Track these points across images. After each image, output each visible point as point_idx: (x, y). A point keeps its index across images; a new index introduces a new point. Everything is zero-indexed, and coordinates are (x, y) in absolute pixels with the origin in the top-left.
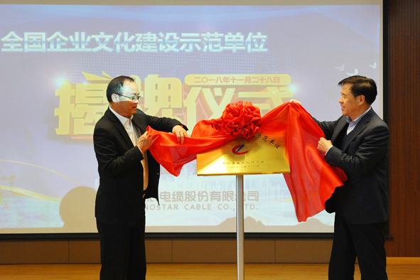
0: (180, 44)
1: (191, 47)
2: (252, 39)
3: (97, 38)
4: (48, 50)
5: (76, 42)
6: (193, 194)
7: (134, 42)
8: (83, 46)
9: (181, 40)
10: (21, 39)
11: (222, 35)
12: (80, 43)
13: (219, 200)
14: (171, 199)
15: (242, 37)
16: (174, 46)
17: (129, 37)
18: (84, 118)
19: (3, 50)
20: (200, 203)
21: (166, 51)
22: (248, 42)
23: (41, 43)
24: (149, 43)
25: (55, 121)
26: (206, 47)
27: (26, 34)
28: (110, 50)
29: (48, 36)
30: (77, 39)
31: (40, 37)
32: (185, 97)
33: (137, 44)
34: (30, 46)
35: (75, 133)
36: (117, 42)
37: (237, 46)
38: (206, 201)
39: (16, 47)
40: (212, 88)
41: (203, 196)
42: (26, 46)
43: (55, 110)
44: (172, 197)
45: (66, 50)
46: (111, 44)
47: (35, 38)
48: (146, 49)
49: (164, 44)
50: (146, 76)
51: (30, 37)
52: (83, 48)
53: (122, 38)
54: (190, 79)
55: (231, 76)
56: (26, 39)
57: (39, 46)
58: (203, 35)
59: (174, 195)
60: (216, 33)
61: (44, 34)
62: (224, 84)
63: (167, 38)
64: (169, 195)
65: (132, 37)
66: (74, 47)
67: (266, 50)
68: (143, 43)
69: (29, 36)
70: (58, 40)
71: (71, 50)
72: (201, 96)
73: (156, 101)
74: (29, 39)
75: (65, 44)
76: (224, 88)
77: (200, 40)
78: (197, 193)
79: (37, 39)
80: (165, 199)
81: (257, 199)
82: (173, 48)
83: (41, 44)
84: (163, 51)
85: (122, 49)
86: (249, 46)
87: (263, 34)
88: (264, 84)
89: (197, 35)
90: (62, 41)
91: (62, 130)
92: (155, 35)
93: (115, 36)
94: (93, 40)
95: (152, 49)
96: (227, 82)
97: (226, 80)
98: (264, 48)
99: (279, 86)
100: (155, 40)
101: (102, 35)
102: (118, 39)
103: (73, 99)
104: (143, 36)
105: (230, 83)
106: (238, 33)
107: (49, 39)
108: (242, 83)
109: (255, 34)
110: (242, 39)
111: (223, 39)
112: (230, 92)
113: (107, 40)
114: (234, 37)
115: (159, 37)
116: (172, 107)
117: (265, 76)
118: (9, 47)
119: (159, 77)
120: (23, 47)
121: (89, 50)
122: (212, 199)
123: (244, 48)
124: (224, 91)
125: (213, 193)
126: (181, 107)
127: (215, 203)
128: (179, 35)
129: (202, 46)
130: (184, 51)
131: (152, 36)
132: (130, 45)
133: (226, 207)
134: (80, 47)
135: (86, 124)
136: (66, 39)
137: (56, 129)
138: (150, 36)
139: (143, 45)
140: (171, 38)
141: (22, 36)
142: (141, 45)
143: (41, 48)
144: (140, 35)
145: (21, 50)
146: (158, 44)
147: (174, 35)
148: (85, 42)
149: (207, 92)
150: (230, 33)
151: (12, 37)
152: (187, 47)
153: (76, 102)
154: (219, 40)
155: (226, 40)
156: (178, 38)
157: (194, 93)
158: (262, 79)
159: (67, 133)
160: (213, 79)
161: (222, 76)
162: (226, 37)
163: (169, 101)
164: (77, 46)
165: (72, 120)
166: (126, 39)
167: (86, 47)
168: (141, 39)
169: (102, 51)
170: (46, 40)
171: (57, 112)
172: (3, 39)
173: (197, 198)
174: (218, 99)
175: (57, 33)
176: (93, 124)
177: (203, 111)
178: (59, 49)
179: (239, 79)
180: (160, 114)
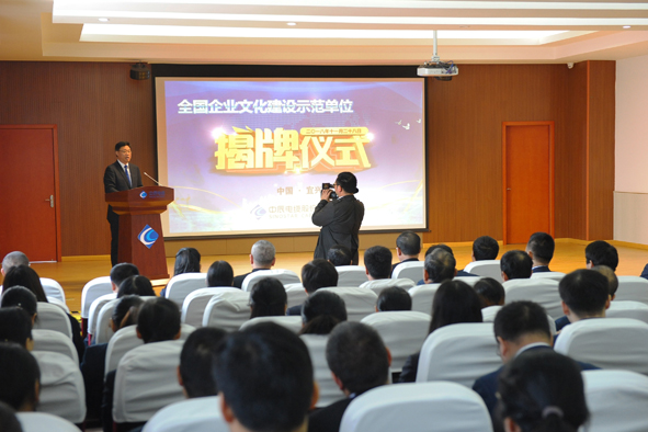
0: (297, 108)
1: (304, 109)
2: (343, 104)
3: (242, 103)
4: (210, 112)
5: (228, 107)
6: (307, 207)
7: (266, 106)
9: (298, 105)
10: (191, 105)
11: (324, 101)
12: (231, 107)
14: (293, 211)
15: (337, 103)
17: (263, 103)
18: (234, 158)
19: (179, 112)
21: (288, 112)
22: (341, 106)
23: (205, 108)
24: (276, 107)
25: (215, 160)
26: (313, 109)
27: (195, 101)
28: (251, 112)
29: (209, 102)
30: (229, 104)
31: (204, 103)
32: (300, 143)
33: (269, 108)
34: (197, 110)
35: (229, 168)
36: (255, 106)
37: (334, 109)
39: (188, 110)
40: (318, 136)
42: (195, 109)
45: (221, 112)
46: (251, 108)
47: (200, 104)
48: (274, 111)
49: (286, 107)
50: (274, 129)
51: (197, 103)
52: (233, 111)
53: (259, 104)
54: (304, 131)
55: (329, 129)
56: (195, 105)
57: (203, 109)
58: (311, 101)
59: (294, 208)
60: (320, 100)
61: (206, 101)
62: (326, 134)
63: (288, 103)
64: (291, 209)
65: (265, 103)
66: (226, 110)
67: (352, 111)
68: (273, 107)
70: (216, 105)
71: (225, 112)
72: (311, 142)
73: (282, 145)
74: (197, 105)
75: (220, 108)
76: (326, 137)
77: (309, 105)
78: (309, 206)
79: (202, 105)
80: (289, 211)
82: (292, 110)
84: (286, 112)
85: (259, 111)
86: (341, 109)
87: (350, 101)
88: (351, 134)
89: (308, 101)
90: (219, 106)
91: (221, 165)
92: (280, 101)
94: (239, 105)
95: (278, 111)
97: (327, 131)
98: (351, 109)
99: (360, 135)
100: (280, 105)
101: (245, 101)
102: (256, 104)
103: (227, 145)
104: (272, 102)
105: (330, 133)
106: (334, 100)
107: (210, 105)
108: (337, 133)
109: (345, 101)
111: (324, 104)
112: (330, 139)
113: (249, 105)
114: (332, 102)
115: (283, 103)
116: (292, 149)
117: (352, 128)
118: (183, 111)
119: (283, 130)
120: (192, 110)
121: (237, 112)
123: (337, 110)
124: (325, 139)
126: (298, 149)
128: (296, 102)
129: (311, 109)
130: (299, 112)
132: (264, 108)
134: (231, 110)
135: (236, 162)
136: (221, 104)
137: (216, 166)
138: (277, 102)
140: (291, 103)
141: (192, 103)
142: (271, 108)
143: (204, 111)
144: (270, 102)
145: (191, 112)
146: (282, 108)
147: (293, 101)
148: (234, 107)
149: (314, 139)
150: (329, 100)
151: (185, 103)
152: (301, 110)
153: (229, 147)
154: (322, 105)
155: (327, 105)
156: (295, 104)
157: (306, 140)
158: (350, 131)
159: (224, 168)
160: (318, 131)
161: (324, 129)
162: (327, 103)
163: (291, 146)
164: (229, 109)
165: (226, 159)
166: (261, 104)
168: (271, 104)
169: (246, 112)
170: (208, 106)
171: (216, 154)
172: (179, 105)
173: (309, 210)
174: (322, 144)
175: (216, 101)
176: (241, 162)
177: (312, 153)
178: (217, 111)
179: (336, 130)
180: (284, 154)
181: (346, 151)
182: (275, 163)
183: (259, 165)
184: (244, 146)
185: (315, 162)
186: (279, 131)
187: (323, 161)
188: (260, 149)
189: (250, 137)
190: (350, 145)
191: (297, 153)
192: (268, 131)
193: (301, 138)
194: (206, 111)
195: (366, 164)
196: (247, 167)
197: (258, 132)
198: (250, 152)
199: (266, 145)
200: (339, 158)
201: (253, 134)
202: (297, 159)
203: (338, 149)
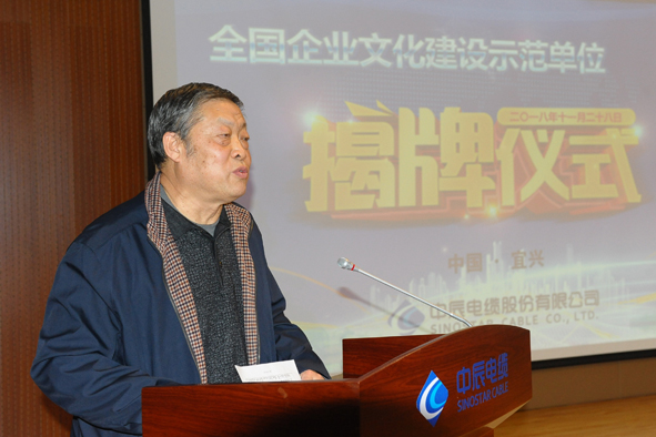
0: (489, 58)
1: (504, 62)
2: (586, 53)
3: (367, 42)
4: (290, 61)
5: (334, 49)
6: (513, 301)
7: (423, 52)
8: (346, 56)
9: (492, 51)
10: (244, 40)
11: (545, 45)
12: (341, 50)
13: (548, 308)
14: (483, 311)
15: (572, 49)
16: (481, 60)
17: (416, 42)
18: (350, 181)
19: (213, 58)
20: (523, 315)
21: (470, 67)
22: (581, 58)
23: (278, 48)
24: (445, 54)
26: (525, 63)
27: (252, 31)
28: (388, 64)
29: (289, 35)
30: (336, 43)
31: (274, 38)
32: (497, 144)
33: (428, 56)
34: (259, 53)
35: (337, 208)
36: (398, 51)
37: (567, 63)
38: (531, 310)
39: (235, 55)
40: (534, 129)
41: (526, 304)
42: (252, 53)
43: (305, 168)
44: (483, 307)
45: (318, 62)
46: (389, 54)
47: (267, 39)
48: (441, 63)
49: (467, 56)
50: (442, 109)
51: (259, 37)
52: (346, 61)
53: (405, 43)
54: (505, 115)
55: (558, 111)
56: (252, 40)
57: (275, 53)
58: (520, 44)
59: (486, 305)
60: (538, 42)
61: (281, 33)
62: (551, 123)
63: (471, 47)
64: (480, 306)
65: (420, 44)
66: (331, 57)
67: (603, 71)
68: (437, 53)
69: (257, 34)
70: (306, 43)
71: (327, 62)
72: (519, 143)
73: (458, 150)
74: (257, 41)
75: (316, 51)
76: (550, 130)
77: (515, 52)
78: (518, 299)
79: (271, 41)
80: (474, 311)
81: (597, 303)
82: (478, 64)
83: (278, 51)
84: (465, 68)
85: (406, 62)
86: (582, 64)
87: (599, 46)
88: (602, 123)
89: (512, 43)
90: (312, 45)
91: (317, 203)
92: (453, 41)
93: (395, 41)
94: (361, 46)
95: (449, 64)
96: (554, 120)
97: (553, 117)
98: (602, 67)
99: (620, 127)
100: (453, 50)
101: (375, 37)
102: (399, 46)
104: (436, 42)
105: (558, 122)
106: (568, 44)
107: (291, 42)
108: (574, 122)
109: (590, 46)
110: (572, 53)
111: (547, 50)
112: (559, 136)
113: (383, 46)
114: (563, 48)
115: (459, 45)
116: (480, 160)
117: (603, 111)
118: (223, 54)
119: (461, 111)
120: (247, 54)
121: (355, 63)
122: (538, 307)
123: (574, 67)
124: (550, 135)
125: (540, 297)
126: (492, 160)
127: (543, 313)
128: (487, 43)
129: (520, 62)
130: (495, 70)
131: (449, 43)
132: (417, 57)
133: (557, 318)
134: (341, 58)
135: (354, 192)
136: (319, 43)
137: (307, 203)
139: (436, 58)
140: (477, 47)
141: (246, 35)
142: (433, 57)
143: (277, 57)
144: (431, 41)
145: (244, 59)
146: (458, 56)
147: (481, 42)
148: (348, 49)
149: (528, 136)
150: (557, 43)
151: (228, 35)
152: (499, 63)
153: (338, 154)
154: (542, 53)
155: (553, 53)
156: (485, 48)
157: (511, 136)
158: (599, 116)
159: (324, 208)
160: (536, 115)
161: (548, 111)
162: (552, 48)
163: (476, 150)
164: (336, 56)
165: (331, 185)
166: (411, 46)
167: (351, 58)
168: (433, 47)
169: (376, 65)
170: (286, 44)
171: (307, 172)
172: (213, 39)
173: (518, 308)
174: (543, 148)
175: (304, 32)
176: (366, 191)
177: (524, 170)
178: (306, 59)
179: (570, 115)
180: (462, 173)
181: (592, 164)
182: (443, 195)
183: (408, 199)
184: (372, 151)
185: (529, 190)
186: (451, 114)
187: (545, 187)
188: (409, 160)
189: (387, 128)
190: (600, 149)
191: (492, 169)
192: (426, 114)
193: (500, 131)
194: (280, 57)
195: (633, 196)
196: (382, 203)
197: (405, 115)
198: (386, 166)
199: (422, 150)
200: (577, 182)
201: (394, 121)
202: (491, 185)
203: (576, 159)
